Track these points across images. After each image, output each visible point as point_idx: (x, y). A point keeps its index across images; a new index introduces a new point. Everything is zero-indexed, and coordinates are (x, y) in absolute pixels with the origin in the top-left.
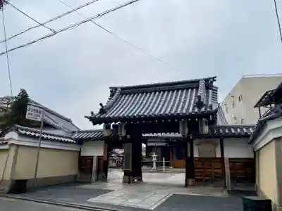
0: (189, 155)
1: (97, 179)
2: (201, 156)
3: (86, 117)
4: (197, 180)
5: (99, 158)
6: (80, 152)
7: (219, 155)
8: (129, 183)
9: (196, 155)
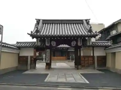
0: (79, 55)
1: (31, 68)
2: (84, 55)
3: (28, 34)
4: (83, 66)
5: (31, 57)
6: (19, 54)
7: (92, 55)
8: (49, 69)
9: (82, 55)
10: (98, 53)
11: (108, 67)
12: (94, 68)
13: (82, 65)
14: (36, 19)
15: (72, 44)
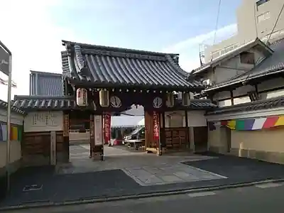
10: (196, 121)
11: (211, 147)
12: (189, 150)
13: (168, 146)
14: (63, 41)
15: (156, 104)
